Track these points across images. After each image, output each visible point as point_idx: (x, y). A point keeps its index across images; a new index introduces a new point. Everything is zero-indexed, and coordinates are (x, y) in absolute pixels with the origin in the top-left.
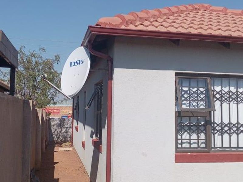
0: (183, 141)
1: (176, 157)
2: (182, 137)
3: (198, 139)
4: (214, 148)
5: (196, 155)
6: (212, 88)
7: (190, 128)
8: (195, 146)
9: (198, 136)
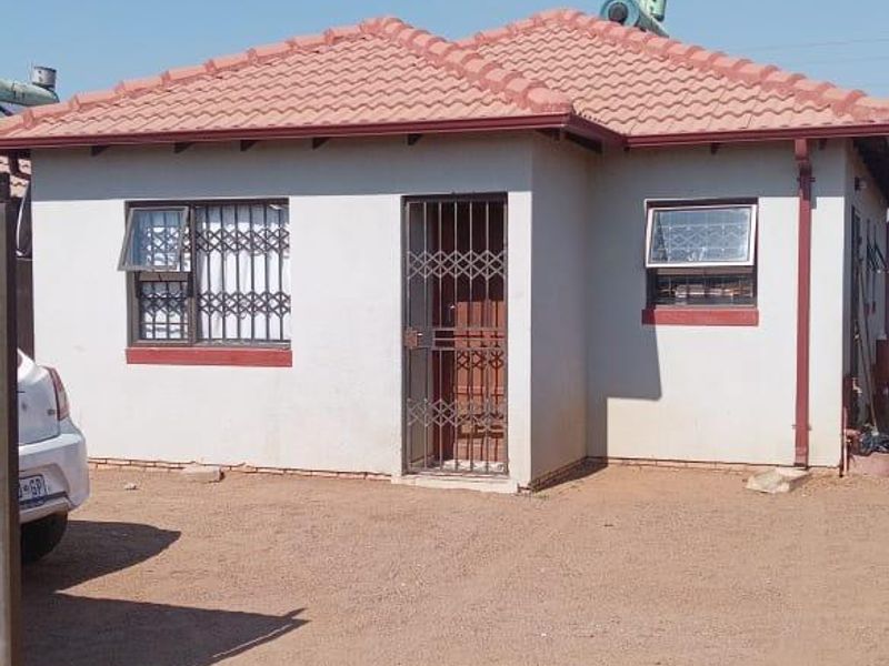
0: (157, 326)
1: (128, 353)
2: (154, 320)
3: (168, 323)
4: (210, 339)
5: (160, 351)
6: (204, 225)
7: (167, 302)
8: (162, 335)
9: (168, 316)
